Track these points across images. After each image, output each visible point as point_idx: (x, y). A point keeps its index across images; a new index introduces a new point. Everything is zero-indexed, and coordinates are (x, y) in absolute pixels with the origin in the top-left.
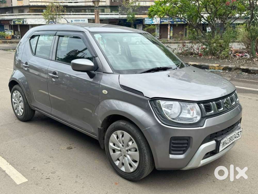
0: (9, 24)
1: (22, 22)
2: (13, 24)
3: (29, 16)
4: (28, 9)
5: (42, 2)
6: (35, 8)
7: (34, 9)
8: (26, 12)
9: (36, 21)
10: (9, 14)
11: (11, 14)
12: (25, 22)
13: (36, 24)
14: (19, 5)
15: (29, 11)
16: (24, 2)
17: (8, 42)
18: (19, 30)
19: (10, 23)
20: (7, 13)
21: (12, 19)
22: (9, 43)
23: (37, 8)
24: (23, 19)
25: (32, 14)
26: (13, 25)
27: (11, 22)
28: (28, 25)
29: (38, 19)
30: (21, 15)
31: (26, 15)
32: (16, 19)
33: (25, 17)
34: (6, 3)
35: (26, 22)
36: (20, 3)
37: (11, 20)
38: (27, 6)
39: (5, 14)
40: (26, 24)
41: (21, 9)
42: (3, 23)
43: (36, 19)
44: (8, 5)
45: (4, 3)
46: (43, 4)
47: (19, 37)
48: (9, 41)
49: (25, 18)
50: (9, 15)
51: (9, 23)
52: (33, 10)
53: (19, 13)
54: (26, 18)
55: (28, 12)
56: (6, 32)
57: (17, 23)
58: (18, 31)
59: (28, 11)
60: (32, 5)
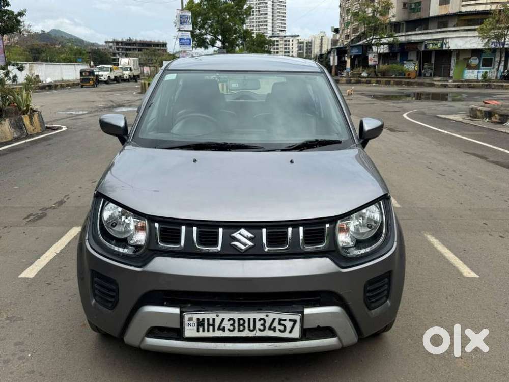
0: (417, 49)
1: (439, 45)
2: (423, 49)
3: (455, 33)
4: (456, 20)
5: (486, 3)
6: (469, 18)
7: (468, 20)
8: (450, 27)
9: (466, 42)
10: (420, 32)
11: (423, 32)
12: (444, 46)
13: (465, 48)
14: (440, 14)
15: (457, 24)
16: (450, 7)
17: (403, 83)
18: (433, 61)
19: (419, 48)
20: (417, 29)
21: (424, 40)
22: (405, 85)
23: (472, 17)
24: (443, 39)
25: (462, 30)
26: (423, 51)
27: (421, 47)
28: (451, 50)
29: (473, 38)
30: (440, 32)
31: (450, 31)
32: (430, 40)
33: (447, 36)
34: (420, 11)
35: (447, 46)
36: (444, 10)
37: (421, 42)
38: (455, 13)
39: (414, 33)
40: (446, 49)
41: (443, 21)
42: (407, 49)
43: (469, 39)
44: (423, 15)
45: (417, 11)
46: (488, 8)
47: (431, 74)
48: (405, 82)
49: (446, 38)
50: (420, 34)
51: (417, 47)
52: (465, 20)
53: (438, 28)
54: (449, 38)
55: (454, 26)
56: (405, 65)
57: (431, 47)
58: (431, 63)
59: (455, 23)
60: (466, 12)
